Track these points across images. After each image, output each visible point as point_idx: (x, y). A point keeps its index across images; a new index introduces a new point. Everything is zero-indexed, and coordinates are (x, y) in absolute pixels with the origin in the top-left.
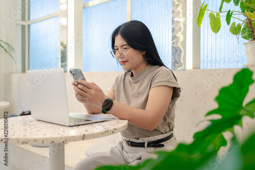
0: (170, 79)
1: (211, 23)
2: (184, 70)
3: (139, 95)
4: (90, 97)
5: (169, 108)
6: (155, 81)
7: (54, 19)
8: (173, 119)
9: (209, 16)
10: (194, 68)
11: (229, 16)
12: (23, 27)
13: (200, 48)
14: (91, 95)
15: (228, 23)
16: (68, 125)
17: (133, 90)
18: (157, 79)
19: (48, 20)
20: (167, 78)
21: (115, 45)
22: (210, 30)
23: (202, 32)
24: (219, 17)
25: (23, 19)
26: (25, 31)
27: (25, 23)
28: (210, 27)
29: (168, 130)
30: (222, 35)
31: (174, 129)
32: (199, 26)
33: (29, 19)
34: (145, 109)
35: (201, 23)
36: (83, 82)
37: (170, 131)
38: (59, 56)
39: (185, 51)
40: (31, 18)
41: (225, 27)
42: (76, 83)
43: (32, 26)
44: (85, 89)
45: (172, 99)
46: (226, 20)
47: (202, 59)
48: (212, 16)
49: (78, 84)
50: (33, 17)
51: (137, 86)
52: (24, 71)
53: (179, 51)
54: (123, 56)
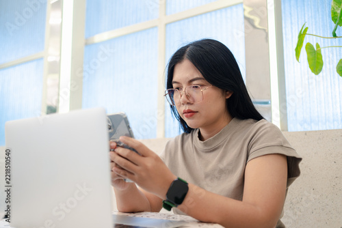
0: (284, 142)
1: (309, 59)
4: (143, 174)
9: (306, 48)
14: (146, 169)
20: (279, 141)
21: (174, 80)
34: (241, 200)
36: (130, 142)
42: (114, 144)
44: (134, 156)
48: (310, 48)
49: (118, 146)
54: (191, 101)
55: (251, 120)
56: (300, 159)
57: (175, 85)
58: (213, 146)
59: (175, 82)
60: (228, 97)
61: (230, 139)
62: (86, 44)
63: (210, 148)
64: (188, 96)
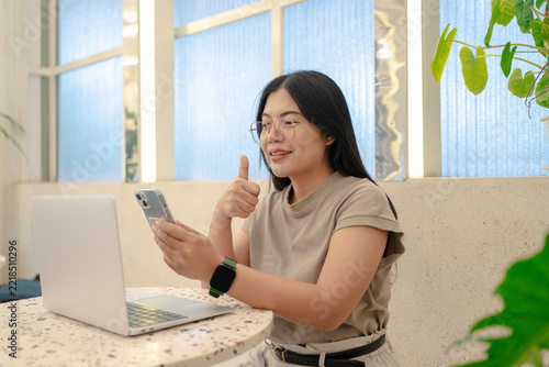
0: (381, 211)
1: (464, 72)
2: (405, 180)
3: (308, 245)
5: (376, 277)
6: (345, 215)
7: (112, 61)
8: (385, 302)
9: (461, 55)
10: (428, 174)
11: (508, 55)
12: (45, 80)
13: (440, 127)
14: (184, 256)
15: (506, 72)
16: (126, 334)
17: (294, 236)
18: (349, 209)
19: (99, 65)
20: (374, 209)
21: (265, 111)
22: (463, 87)
23: (443, 91)
24: (484, 58)
25: (45, 63)
26: (49, 89)
27: (50, 72)
28: (461, 79)
29: (375, 326)
30: (491, 97)
31: (388, 326)
32: (437, 79)
33: (57, 63)
34: (316, 283)
35: (441, 73)
37: (379, 329)
38: (123, 143)
39: (407, 137)
40: (63, 61)
41: (496, 79)
43: (63, 79)
45: (384, 256)
46: (502, 65)
47: (444, 152)
48: (466, 55)
50: (67, 56)
51: (303, 224)
52: (46, 178)
53: (390, 135)
54: (280, 138)
55: (352, 178)
56: (401, 234)
57: (264, 118)
58: (303, 211)
59: (266, 115)
60: (329, 144)
61: (322, 203)
62: (176, 37)
63: (299, 213)
64: (277, 133)
